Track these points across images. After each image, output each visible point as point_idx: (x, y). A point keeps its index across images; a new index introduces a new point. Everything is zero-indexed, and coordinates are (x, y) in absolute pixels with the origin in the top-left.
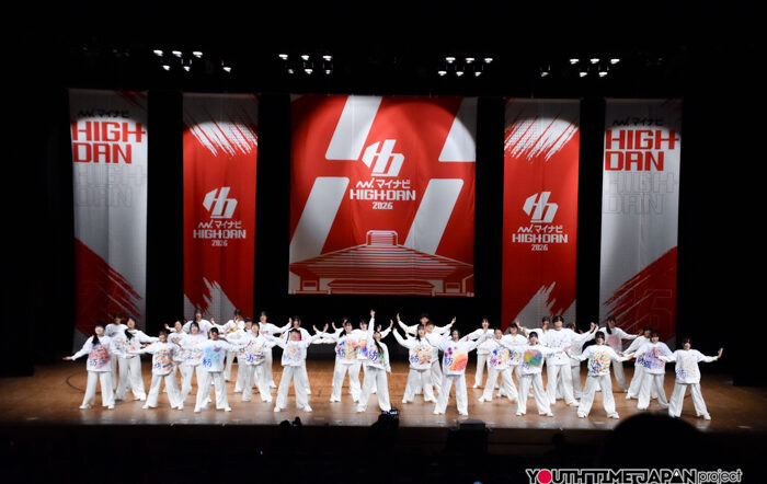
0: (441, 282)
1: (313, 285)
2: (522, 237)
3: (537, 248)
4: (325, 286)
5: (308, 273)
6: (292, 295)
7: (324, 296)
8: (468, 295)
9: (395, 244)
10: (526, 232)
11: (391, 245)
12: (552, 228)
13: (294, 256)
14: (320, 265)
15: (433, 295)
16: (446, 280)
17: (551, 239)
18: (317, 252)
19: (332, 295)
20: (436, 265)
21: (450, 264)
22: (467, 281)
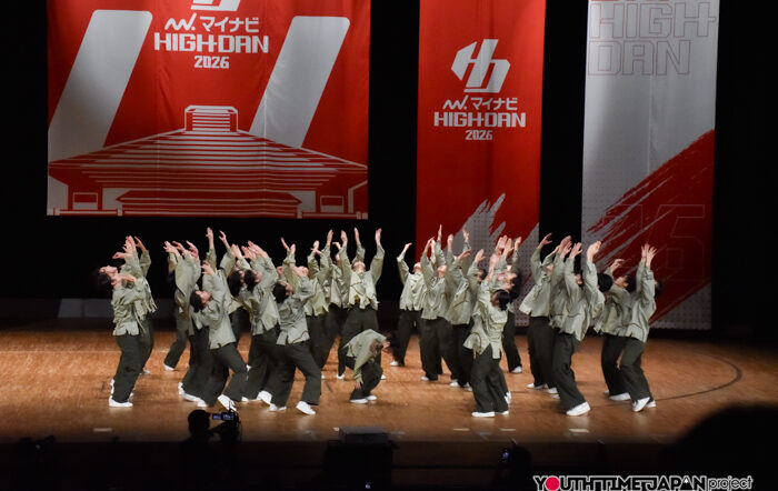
0: (313, 194)
1: (92, 200)
2: (450, 117)
3: (474, 135)
4: (112, 202)
5: (82, 180)
6: (54, 217)
8: (358, 216)
9: (233, 129)
10: (457, 110)
11: (227, 131)
12: (500, 102)
13: (57, 149)
14: (101, 164)
15: (300, 217)
16: (319, 192)
17: (498, 121)
18: (98, 144)
19: (125, 217)
20: (303, 165)
21: (329, 163)
22: (356, 192)
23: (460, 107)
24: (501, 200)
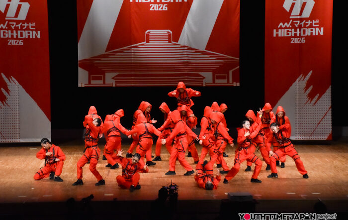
0: (211, 74)
1: (99, 79)
2: (282, 32)
3: (296, 41)
4: (110, 80)
5: (95, 68)
6: (81, 88)
7: (110, 89)
8: (235, 84)
9: (170, 41)
10: (286, 27)
11: (167, 43)
12: (309, 22)
13: (82, 54)
14: (104, 61)
15: (204, 85)
16: (214, 72)
17: (308, 32)
18: (102, 50)
19: (116, 87)
20: (206, 59)
21: (219, 58)
22: (233, 72)
23: (288, 26)
24: (310, 74)
